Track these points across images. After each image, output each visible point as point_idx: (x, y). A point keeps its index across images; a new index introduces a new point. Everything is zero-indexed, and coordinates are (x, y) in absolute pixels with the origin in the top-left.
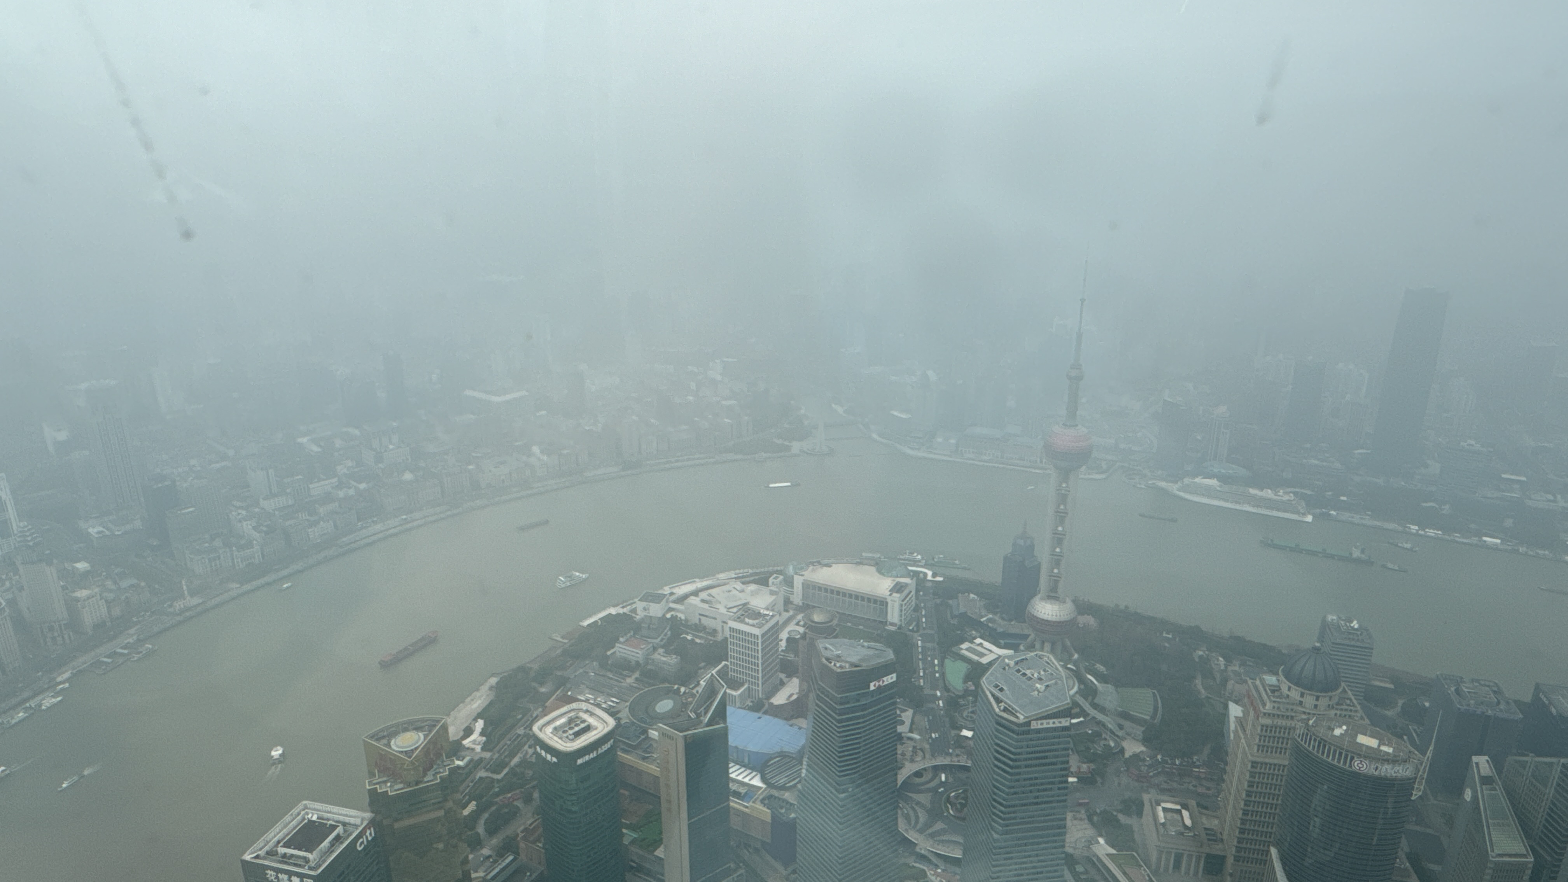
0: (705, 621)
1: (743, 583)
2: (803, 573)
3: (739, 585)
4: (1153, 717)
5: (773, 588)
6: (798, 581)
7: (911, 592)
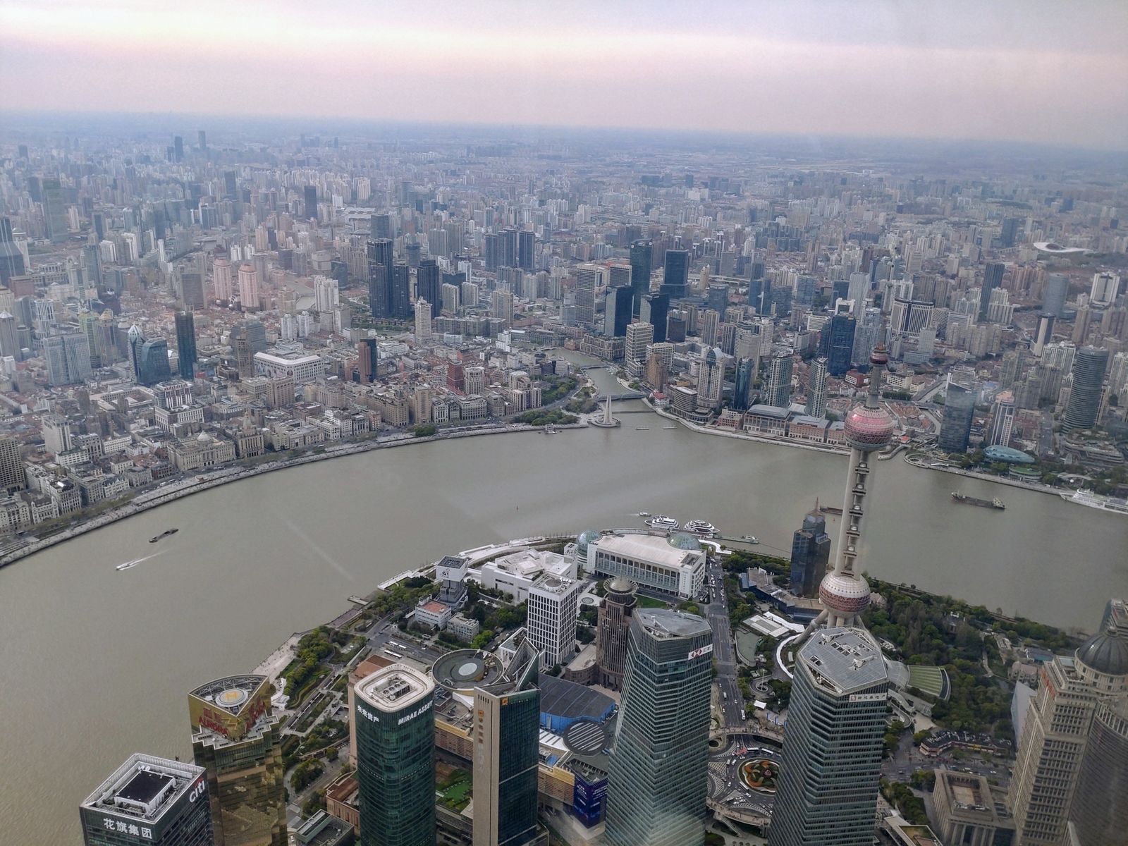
0: (501, 587)
1: (538, 550)
2: (597, 542)
3: (533, 552)
4: (943, 694)
5: (568, 556)
6: (592, 550)
7: (701, 564)
